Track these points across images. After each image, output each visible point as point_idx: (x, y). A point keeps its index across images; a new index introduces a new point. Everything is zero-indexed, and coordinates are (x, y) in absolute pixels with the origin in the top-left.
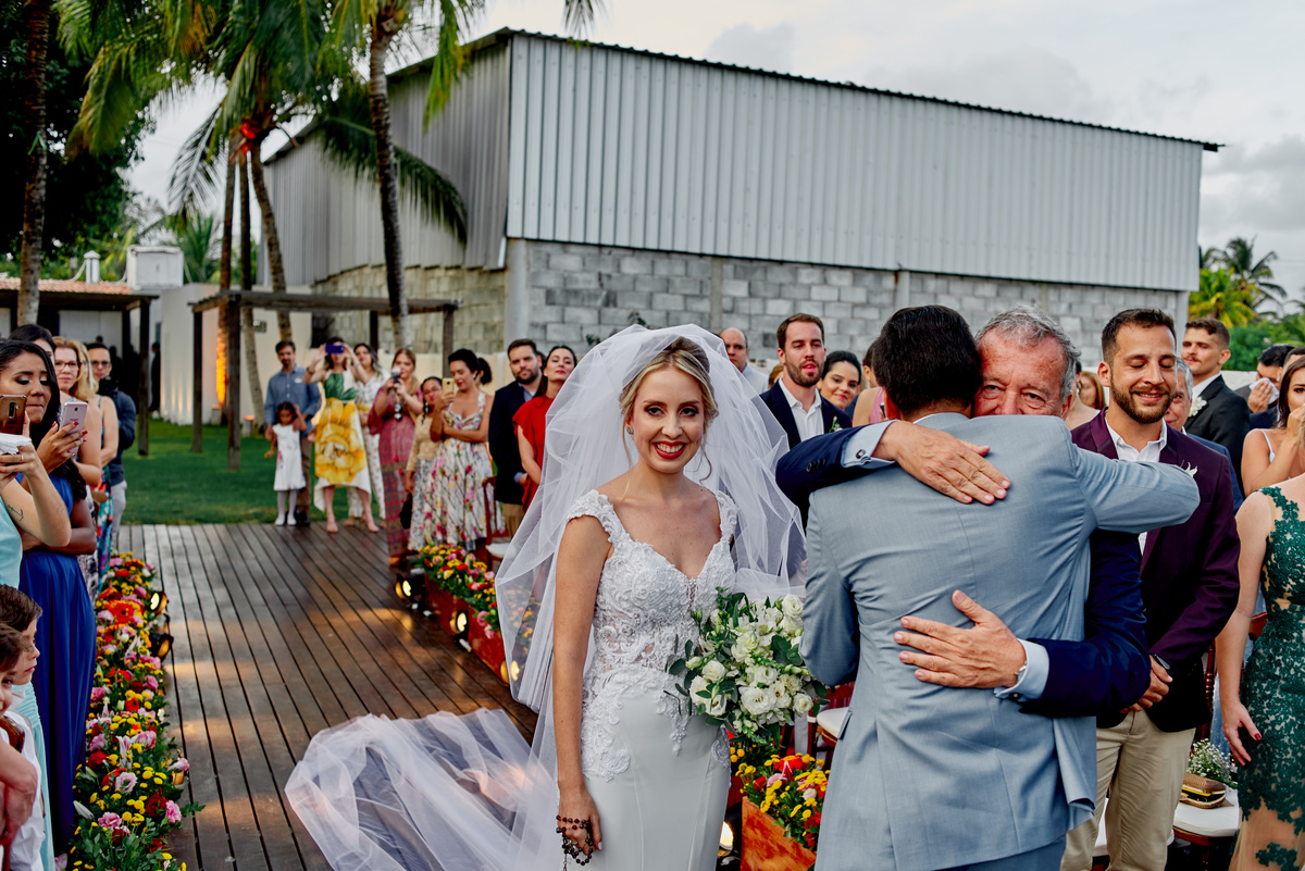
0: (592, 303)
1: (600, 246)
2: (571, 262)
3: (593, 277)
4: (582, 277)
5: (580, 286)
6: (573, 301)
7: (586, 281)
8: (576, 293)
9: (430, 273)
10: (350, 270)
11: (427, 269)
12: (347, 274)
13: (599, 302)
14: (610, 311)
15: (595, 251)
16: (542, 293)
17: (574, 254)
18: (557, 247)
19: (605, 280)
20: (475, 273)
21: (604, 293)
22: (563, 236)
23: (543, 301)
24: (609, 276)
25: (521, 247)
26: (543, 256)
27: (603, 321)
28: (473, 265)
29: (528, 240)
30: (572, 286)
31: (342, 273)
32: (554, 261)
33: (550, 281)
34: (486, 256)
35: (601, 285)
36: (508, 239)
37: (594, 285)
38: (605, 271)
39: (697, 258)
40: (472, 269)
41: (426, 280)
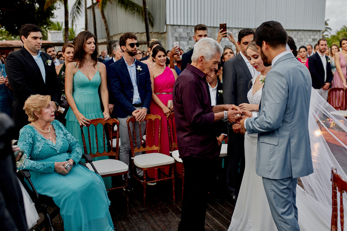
0: (186, 40)
1: (187, 26)
2: (181, 30)
3: (186, 33)
4: (183, 33)
5: (183, 36)
6: (182, 40)
7: (184, 35)
8: (182, 38)
9: (142, 34)
10: (117, 35)
11: (141, 33)
12: (116, 36)
13: (188, 40)
14: (190, 42)
15: (186, 27)
16: (174, 38)
17: (182, 28)
18: (178, 26)
19: (189, 34)
20: (156, 34)
21: (189, 37)
22: (179, 24)
23: (175, 40)
24: (190, 33)
25: (170, 27)
26: (175, 29)
27: (189, 44)
28: (156, 32)
29: (171, 25)
30: (181, 36)
31: (114, 35)
32: (177, 30)
33: (176, 35)
34: (160, 29)
35: (188, 35)
36: (167, 25)
37: (186, 35)
38: (189, 32)
39: (209, 28)
40: (155, 33)
41: (141, 36)
